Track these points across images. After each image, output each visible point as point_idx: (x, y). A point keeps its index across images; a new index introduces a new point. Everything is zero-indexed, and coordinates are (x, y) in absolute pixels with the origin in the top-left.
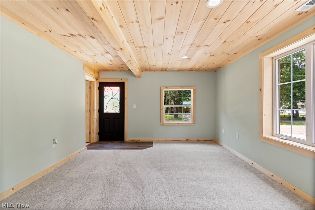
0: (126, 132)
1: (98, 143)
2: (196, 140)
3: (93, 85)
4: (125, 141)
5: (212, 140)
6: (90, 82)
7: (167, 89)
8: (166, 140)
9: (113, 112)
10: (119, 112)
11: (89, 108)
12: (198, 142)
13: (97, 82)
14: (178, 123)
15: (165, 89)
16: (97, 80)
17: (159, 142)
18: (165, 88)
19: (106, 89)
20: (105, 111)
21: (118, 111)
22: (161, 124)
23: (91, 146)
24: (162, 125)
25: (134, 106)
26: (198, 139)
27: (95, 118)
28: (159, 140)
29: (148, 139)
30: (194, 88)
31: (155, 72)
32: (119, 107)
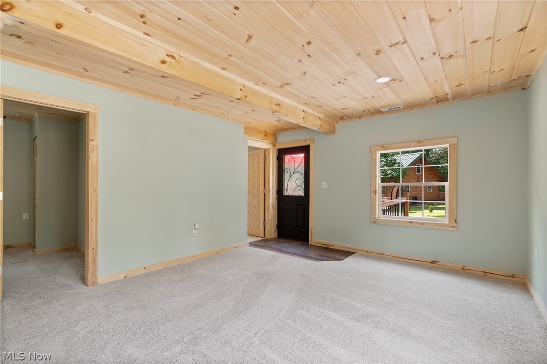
0: (311, 229)
1: (277, 240)
2: (461, 267)
3: (269, 153)
4: (310, 243)
5: (513, 277)
6: (265, 150)
7: (385, 150)
8: (383, 254)
9: (295, 195)
10: (303, 195)
11: (263, 188)
12: (464, 272)
13: (274, 149)
14: (410, 222)
15: (379, 150)
16: (275, 146)
17: (368, 254)
18: (381, 148)
19: (287, 158)
20: (285, 194)
21: (301, 193)
22: (373, 220)
23: (264, 243)
24: (374, 222)
25: (325, 185)
26: (464, 266)
27: (271, 202)
28: (367, 252)
29: (347, 245)
30: (454, 140)
31: (360, 120)
32: (303, 186)
